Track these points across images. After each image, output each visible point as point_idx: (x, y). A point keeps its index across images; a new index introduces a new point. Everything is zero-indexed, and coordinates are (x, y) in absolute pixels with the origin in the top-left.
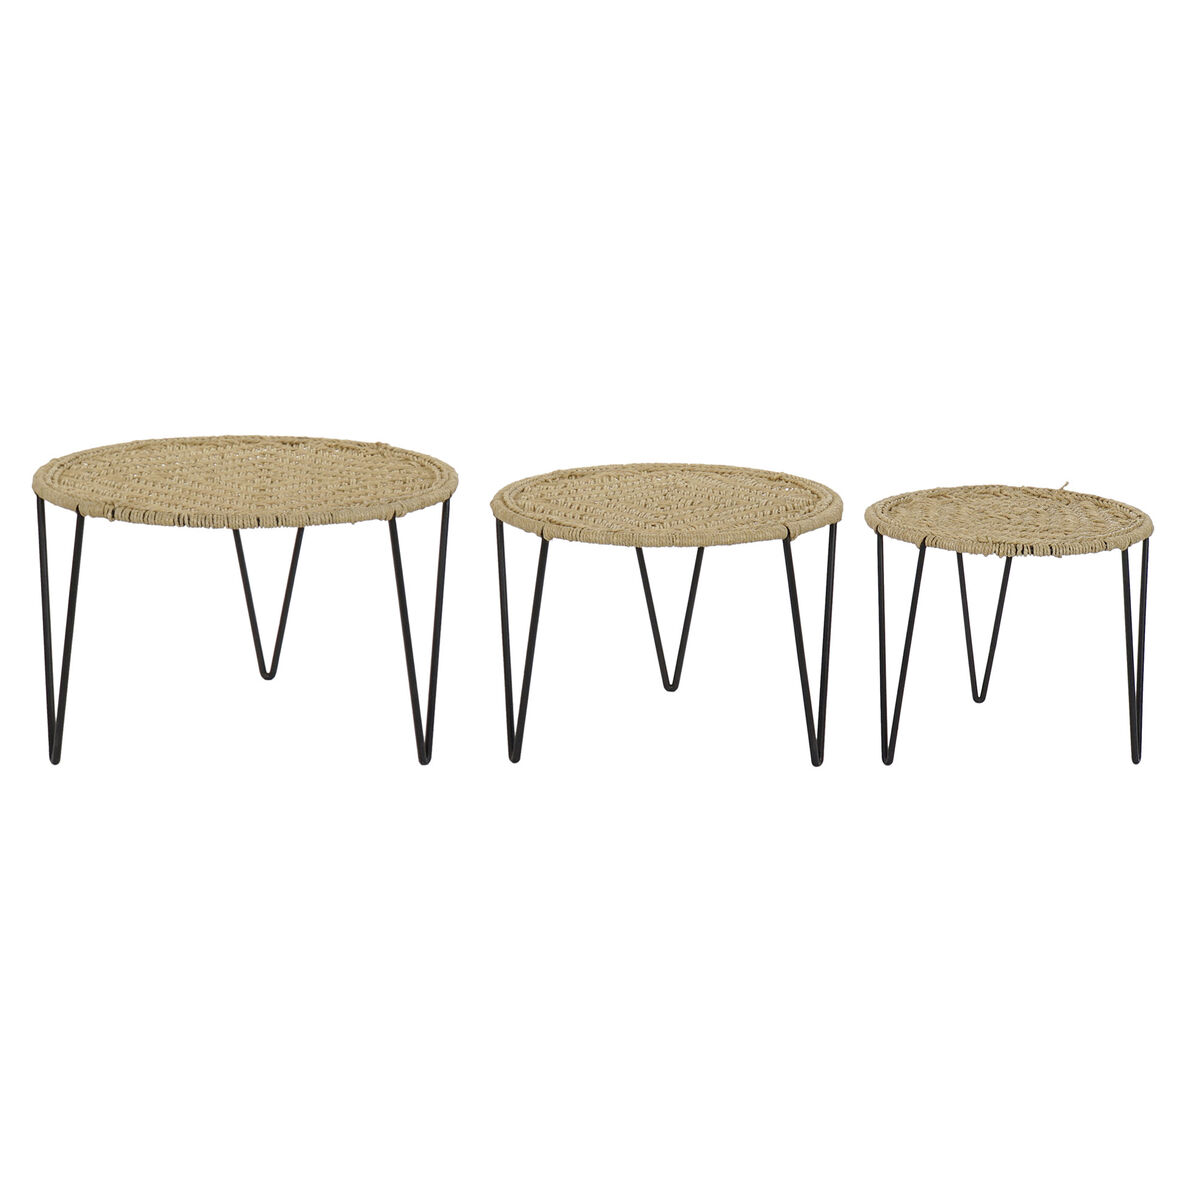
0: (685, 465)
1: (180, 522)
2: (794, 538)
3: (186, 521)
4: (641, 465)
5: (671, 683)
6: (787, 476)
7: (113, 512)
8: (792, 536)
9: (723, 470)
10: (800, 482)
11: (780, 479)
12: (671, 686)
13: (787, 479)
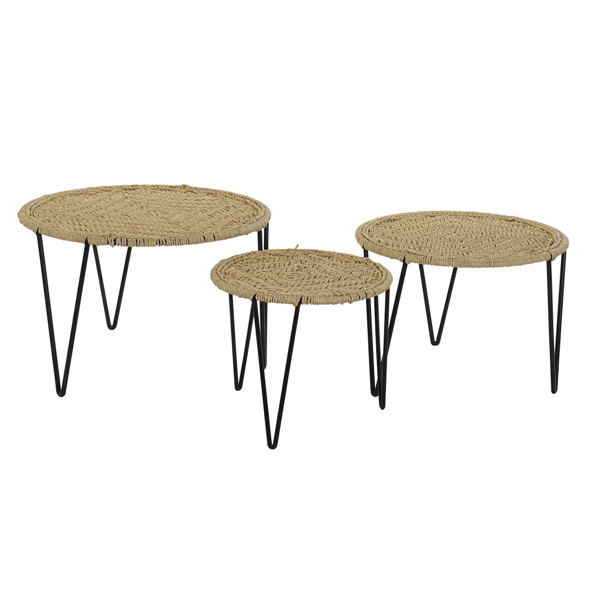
0: (450, 212)
1: (160, 243)
2: (554, 260)
3: (164, 243)
4: (425, 213)
5: (435, 341)
6: (518, 218)
7: (115, 240)
8: (553, 258)
9: (475, 215)
10: (529, 223)
11: (514, 221)
12: (435, 342)
13: (519, 220)
